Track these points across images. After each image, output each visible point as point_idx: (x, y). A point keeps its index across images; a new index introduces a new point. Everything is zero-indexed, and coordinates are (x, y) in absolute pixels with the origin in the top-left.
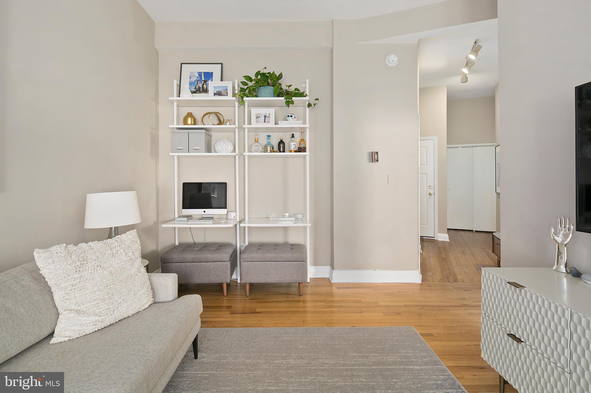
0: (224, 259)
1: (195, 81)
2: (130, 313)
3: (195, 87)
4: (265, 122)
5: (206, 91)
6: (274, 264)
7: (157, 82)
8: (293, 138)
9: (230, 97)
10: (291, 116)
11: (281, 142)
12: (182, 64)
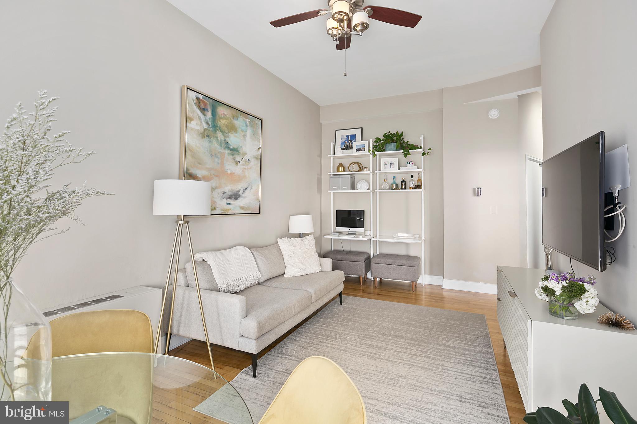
0: (361, 261)
1: (344, 142)
2: (312, 272)
3: (345, 145)
4: (391, 167)
5: (351, 148)
6: (393, 267)
7: (321, 144)
8: (412, 178)
9: (366, 152)
10: (410, 163)
11: (404, 181)
12: (336, 130)
